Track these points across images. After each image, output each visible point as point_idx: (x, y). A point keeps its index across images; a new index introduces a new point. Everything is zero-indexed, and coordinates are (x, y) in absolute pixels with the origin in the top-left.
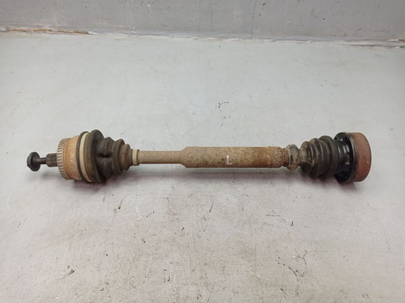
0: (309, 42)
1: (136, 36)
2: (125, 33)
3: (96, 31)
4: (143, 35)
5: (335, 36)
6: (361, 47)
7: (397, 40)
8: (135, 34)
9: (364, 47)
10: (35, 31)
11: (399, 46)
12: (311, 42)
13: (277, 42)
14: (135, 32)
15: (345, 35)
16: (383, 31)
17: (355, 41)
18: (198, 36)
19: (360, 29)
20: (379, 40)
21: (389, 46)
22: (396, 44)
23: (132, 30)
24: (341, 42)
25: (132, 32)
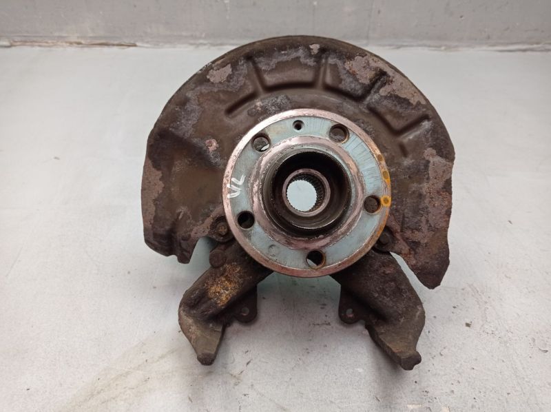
0: (443, 48)
1: (206, 47)
2: (191, 44)
3: (147, 42)
4: (217, 45)
5: (476, 39)
6: (509, 53)
8: (205, 44)
9: (513, 53)
12: (445, 49)
13: (402, 49)
14: (205, 42)
15: (489, 38)
17: (502, 44)
19: (508, 29)
21: (545, 50)
23: (200, 38)
24: (484, 48)
25: (201, 41)
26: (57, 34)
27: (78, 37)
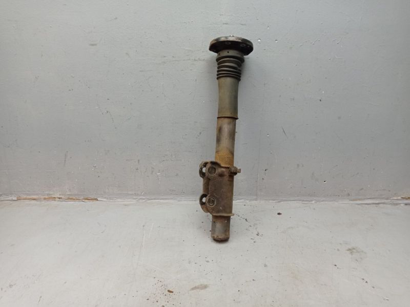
0: (313, 202)
2: (134, 199)
3: (105, 198)
5: (339, 196)
6: (366, 205)
8: (144, 199)
9: (369, 205)
10: (45, 199)
11: (403, 203)
12: (316, 202)
13: (282, 202)
15: (349, 195)
16: (384, 190)
17: (360, 200)
19: (362, 189)
20: (383, 198)
21: (394, 204)
22: (400, 202)
23: (140, 195)
25: (141, 197)
26: (47, 193)
27: (60, 195)
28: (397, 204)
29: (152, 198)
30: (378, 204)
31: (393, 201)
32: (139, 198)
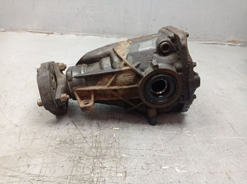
7: (226, 41)
11: (227, 44)
16: (218, 36)
18: (118, 37)
20: (217, 41)
28: (224, 45)
29: (87, 34)
30: (214, 44)
31: (222, 42)
32: (78, 34)
